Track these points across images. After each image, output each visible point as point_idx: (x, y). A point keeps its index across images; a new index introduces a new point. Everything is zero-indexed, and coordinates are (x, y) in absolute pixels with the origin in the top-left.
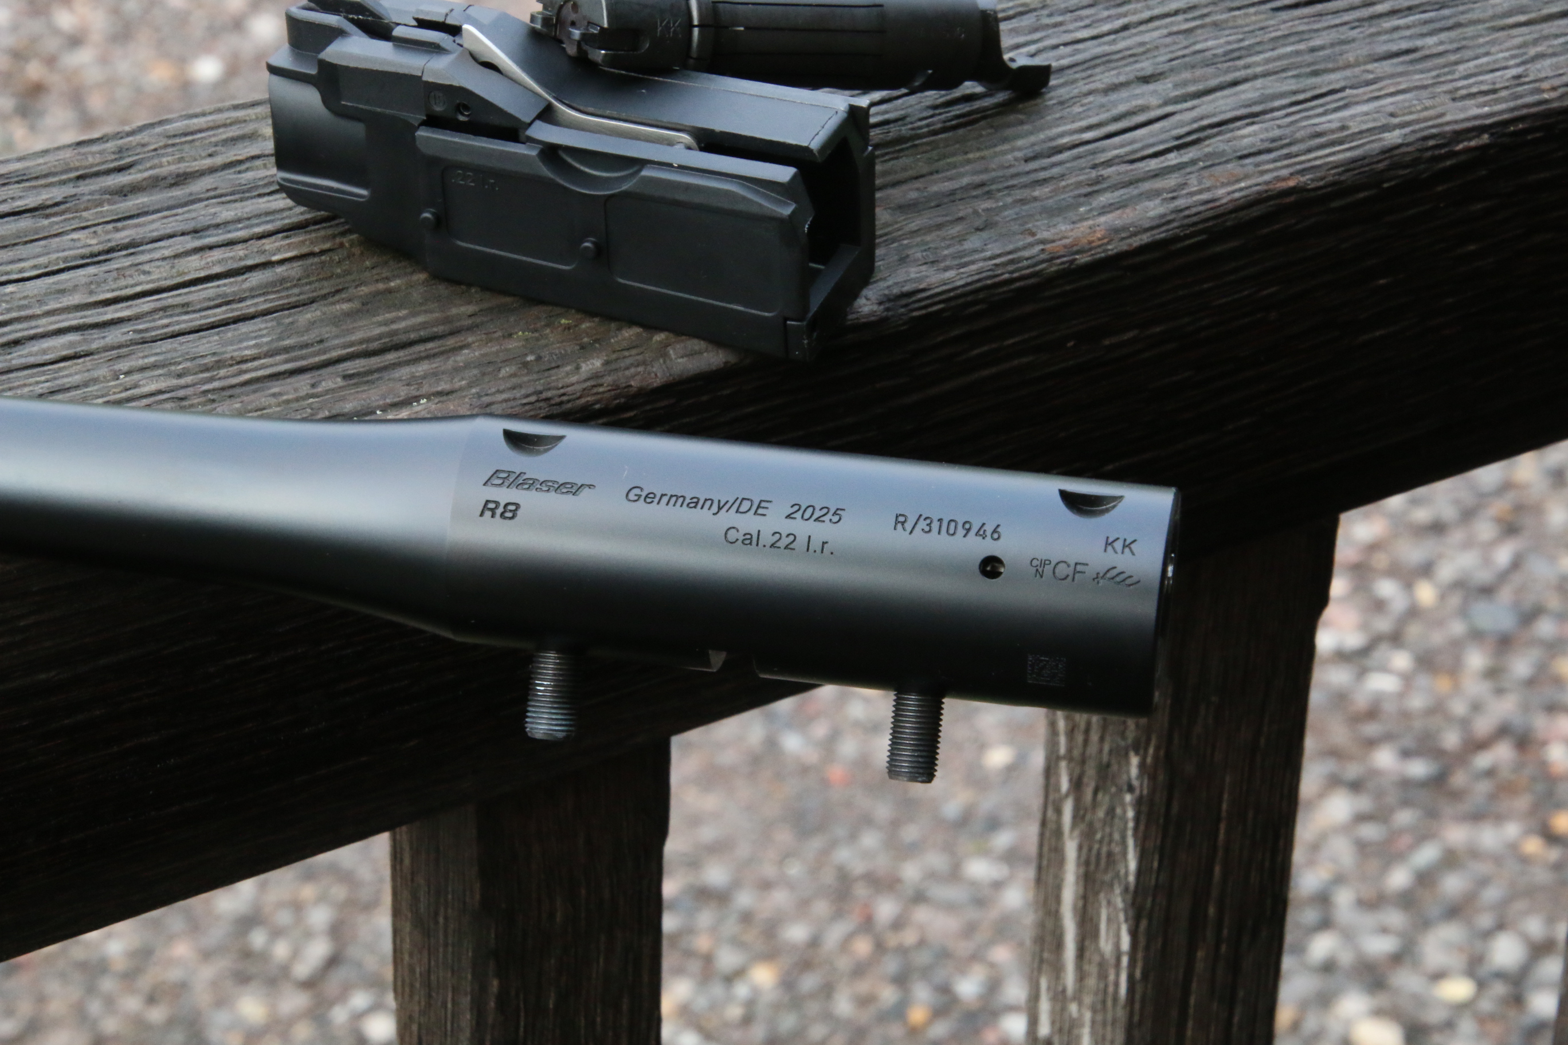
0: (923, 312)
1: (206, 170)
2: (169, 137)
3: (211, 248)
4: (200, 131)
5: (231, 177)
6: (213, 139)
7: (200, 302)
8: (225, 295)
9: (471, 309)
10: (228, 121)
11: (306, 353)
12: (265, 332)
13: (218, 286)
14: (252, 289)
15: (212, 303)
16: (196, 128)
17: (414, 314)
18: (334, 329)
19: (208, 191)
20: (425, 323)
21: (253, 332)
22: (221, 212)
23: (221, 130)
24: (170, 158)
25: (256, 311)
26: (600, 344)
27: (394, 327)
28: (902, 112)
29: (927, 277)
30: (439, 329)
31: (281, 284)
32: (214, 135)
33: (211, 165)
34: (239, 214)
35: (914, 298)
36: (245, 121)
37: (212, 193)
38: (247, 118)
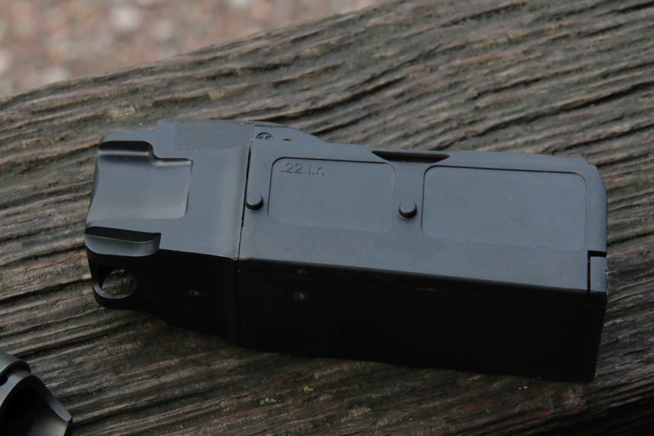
0: (622, 403)
1: (55, 157)
2: (34, 113)
3: (36, 257)
4: (62, 108)
5: (71, 170)
6: (69, 119)
7: (13, 326)
8: (34, 320)
9: (234, 363)
10: (86, 98)
11: (83, 407)
12: (55, 374)
13: (31, 309)
14: (58, 315)
15: (22, 329)
16: (58, 104)
17: (184, 365)
18: (114, 377)
19: (50, 185)
20: (190, 377)
21: (45, 372)
22: (54, 215)
23: (77, 109)
24: (29, 141)
25: (56, 343)
26: (331, 423)
27: (163, 379)
28: (645, 148)
29: (630, 370)
30: (200, 386)
31: (84, 311)
32: (71, 115)
33: (60, 152)
34: (68, 219)
35: (615, 392)
36: (100, 99)
37: (53, 189)
38: (102, 96)
